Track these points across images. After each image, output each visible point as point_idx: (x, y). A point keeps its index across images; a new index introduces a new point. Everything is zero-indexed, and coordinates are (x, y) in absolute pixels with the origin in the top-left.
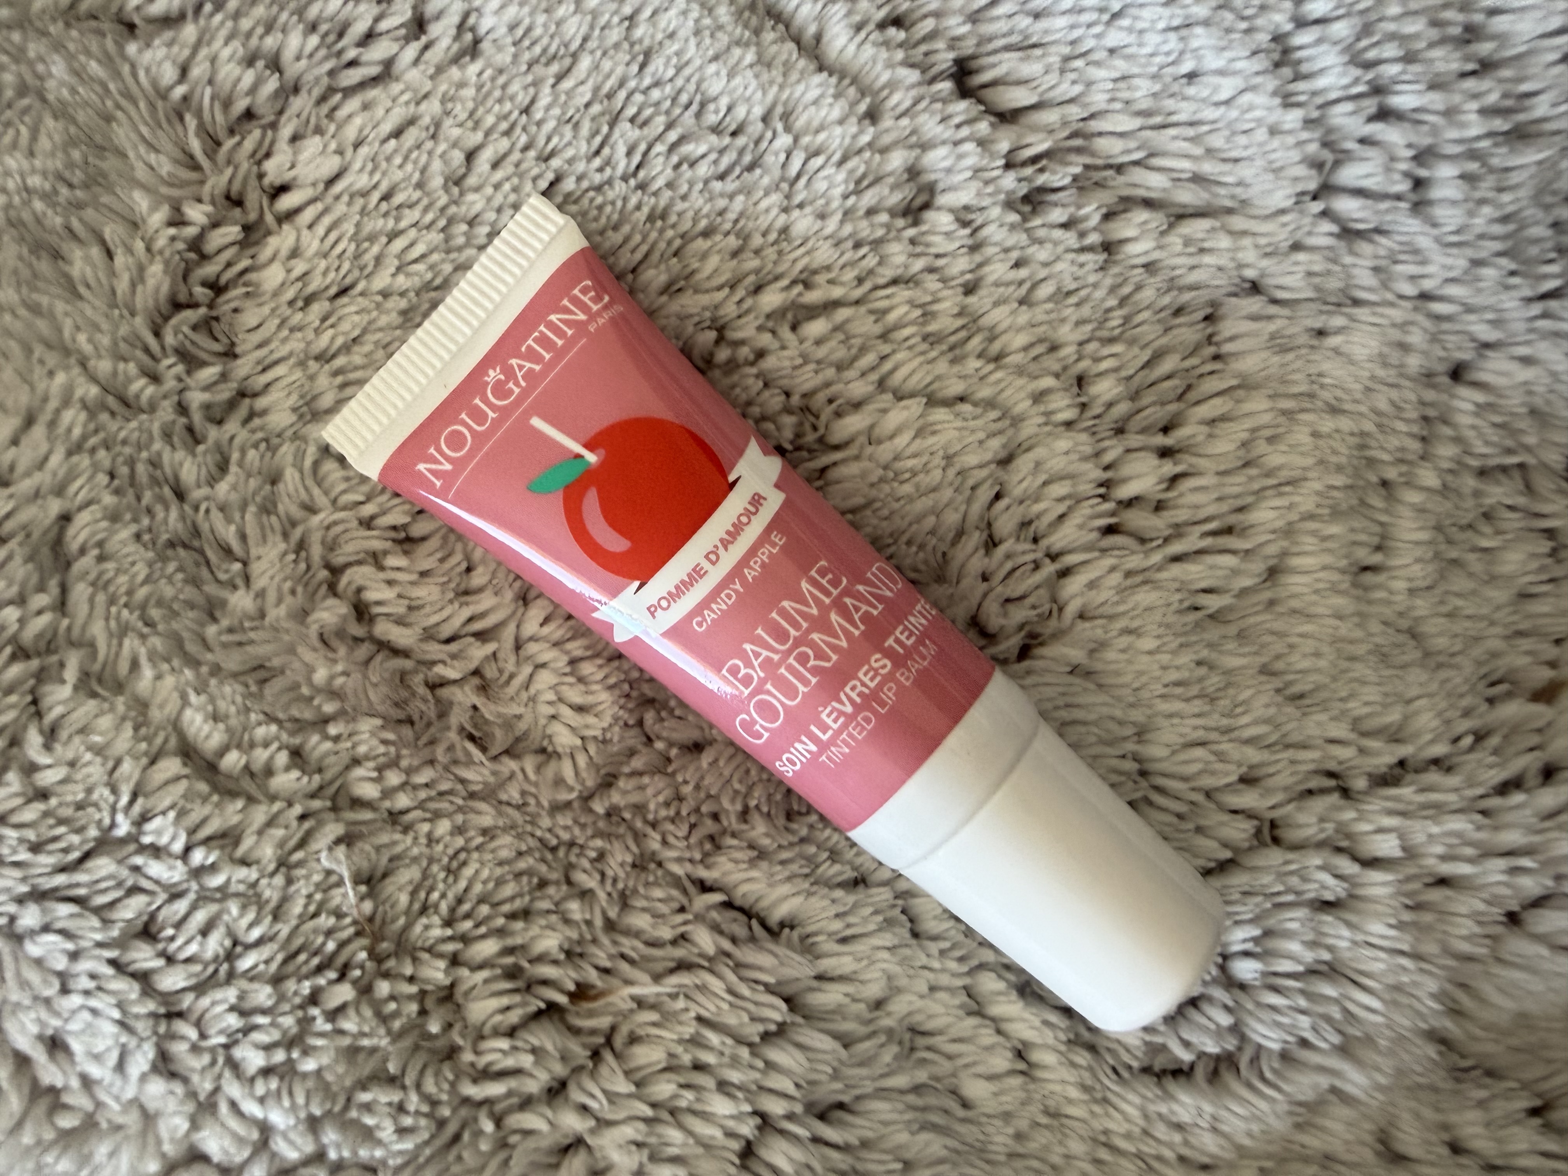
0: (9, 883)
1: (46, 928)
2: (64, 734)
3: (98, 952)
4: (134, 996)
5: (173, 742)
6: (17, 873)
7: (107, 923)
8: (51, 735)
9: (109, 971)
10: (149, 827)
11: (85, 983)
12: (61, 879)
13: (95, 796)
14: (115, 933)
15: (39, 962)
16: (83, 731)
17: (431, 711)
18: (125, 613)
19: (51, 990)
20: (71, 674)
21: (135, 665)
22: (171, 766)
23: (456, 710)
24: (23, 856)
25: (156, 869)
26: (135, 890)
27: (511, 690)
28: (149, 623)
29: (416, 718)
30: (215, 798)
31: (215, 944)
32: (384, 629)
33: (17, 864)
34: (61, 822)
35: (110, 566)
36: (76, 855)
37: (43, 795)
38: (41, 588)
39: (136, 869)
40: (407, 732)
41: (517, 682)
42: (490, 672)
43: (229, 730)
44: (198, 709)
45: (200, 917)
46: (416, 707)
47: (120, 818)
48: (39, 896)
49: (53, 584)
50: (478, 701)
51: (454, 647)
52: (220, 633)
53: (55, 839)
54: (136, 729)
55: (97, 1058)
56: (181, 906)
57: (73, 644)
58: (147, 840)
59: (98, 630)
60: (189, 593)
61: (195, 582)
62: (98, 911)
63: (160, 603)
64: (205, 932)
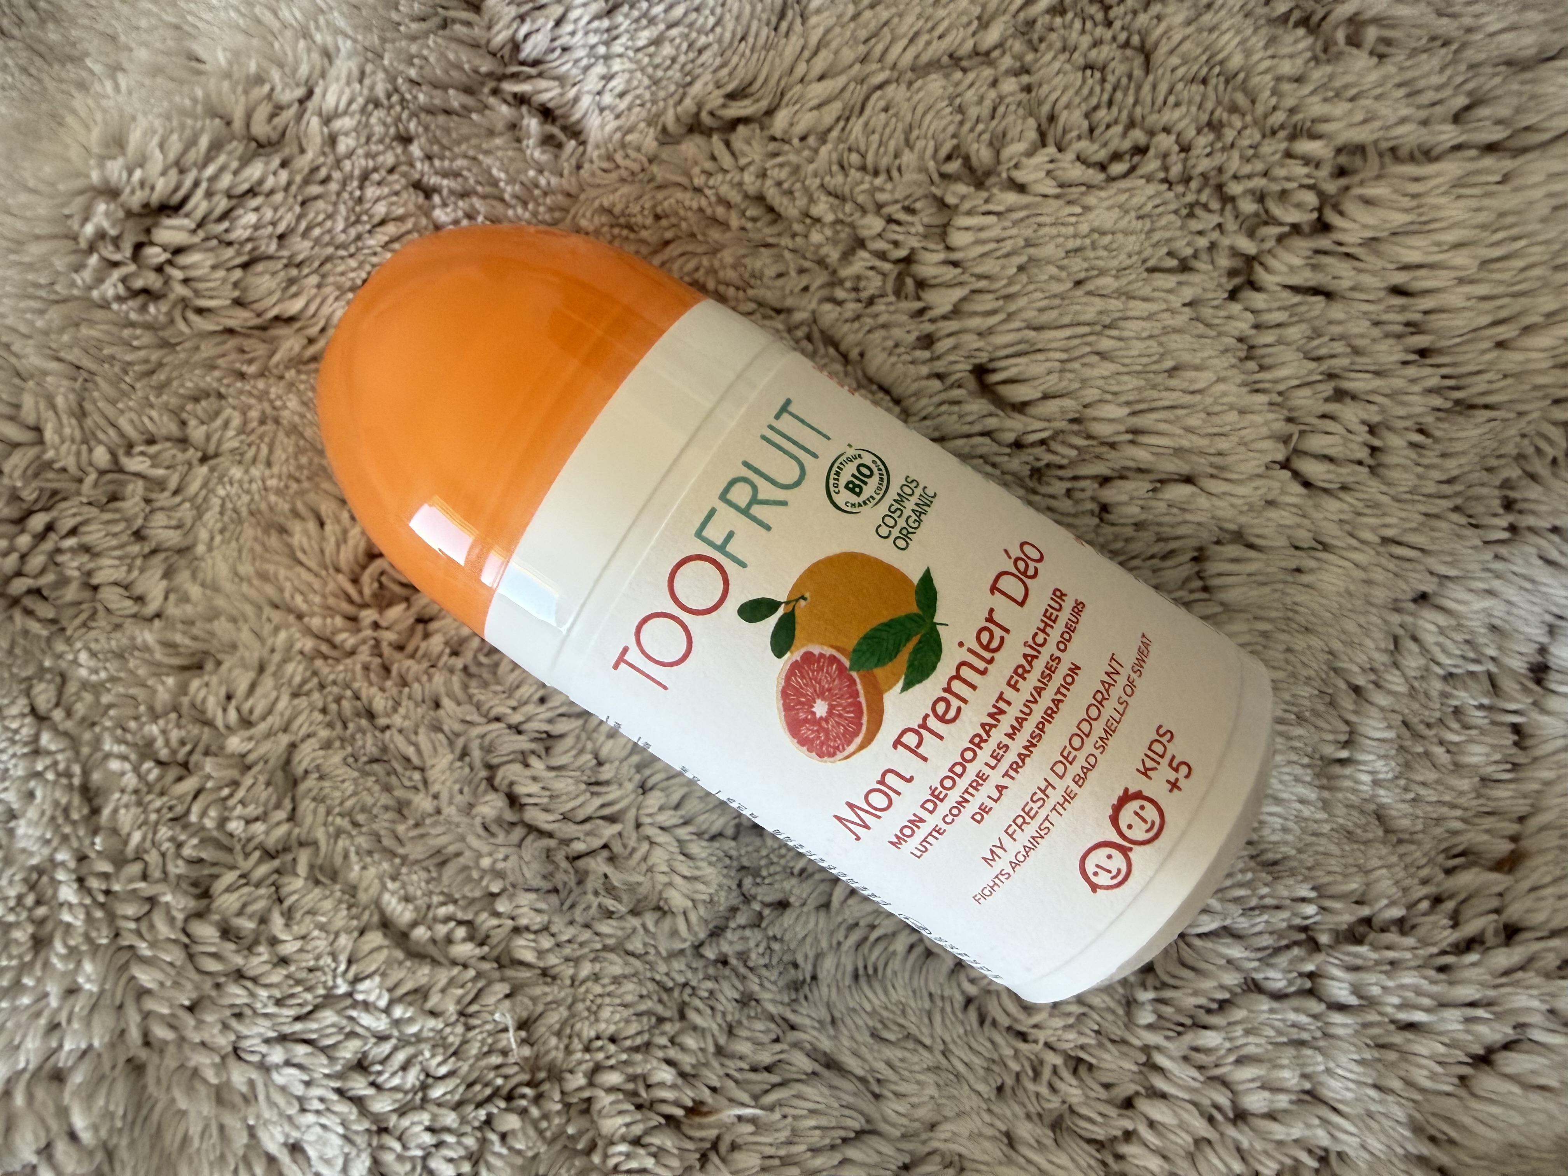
0: (262, 1030)
1: (288, 1063)
2: (298, 916)
3: (325, 1082)
4: (353, 1117)
5: (376, 918)
6: (267, 1023)
7: (332, 1059)
8: (289, 915)
9: (335, 1097)
10: (361, 987)
11: (317, 1105)
12: (298, 1027)
13: (321, 963)
14: (338, 1068)
15: (283, 1089)
16: (312, 912)
17: (572, 880)
18: (338, 820)
19: (293, 1111)
20: (302, 868)
21: (346, 856)
22: (375, 938)
23: (591, 877)
24: (271, 1009)
25: (366, 1020)
26: (352, 1035)
27: (633, 862)
28: (355, 824)
29: (560, 887)
30: (408, 964)
31: (412, 1078)
32: (534, 816)
33: (266, 1015)
34: (298, 982)
35: (326, 784)
36: (309, 1008)
37: (284, 961)
38: (278, 806)
39: (351, 1019)
40: (554, 899)
41: (638, 855)
42: (617, 847)
43: (417, 909)
44: (393, 893)
45: (401, 1057)
46: (560, 878)
47: (339, 981)
48: (283, 1039)
49: (287, 804)
50: (608, 870)
51: (588, 826)
52: (408, 829)
53: (292, 996)
54: (349, 908)
55: (328, 1162)
56: (386, 1048)
57: (301, 844)
58: (360, 997)
59: (320, 834)
60: (385, 799)
61: (387, 789)
62: (324, 1050)
63: (364, 809)
64: (404, 1068)
